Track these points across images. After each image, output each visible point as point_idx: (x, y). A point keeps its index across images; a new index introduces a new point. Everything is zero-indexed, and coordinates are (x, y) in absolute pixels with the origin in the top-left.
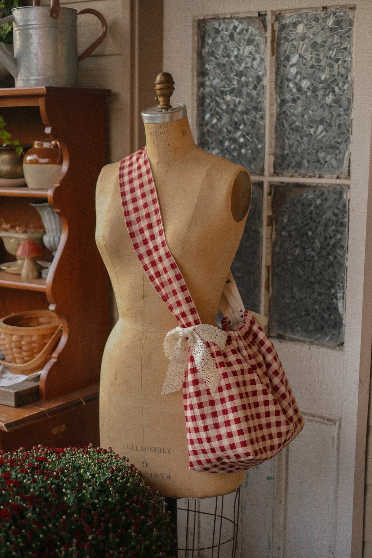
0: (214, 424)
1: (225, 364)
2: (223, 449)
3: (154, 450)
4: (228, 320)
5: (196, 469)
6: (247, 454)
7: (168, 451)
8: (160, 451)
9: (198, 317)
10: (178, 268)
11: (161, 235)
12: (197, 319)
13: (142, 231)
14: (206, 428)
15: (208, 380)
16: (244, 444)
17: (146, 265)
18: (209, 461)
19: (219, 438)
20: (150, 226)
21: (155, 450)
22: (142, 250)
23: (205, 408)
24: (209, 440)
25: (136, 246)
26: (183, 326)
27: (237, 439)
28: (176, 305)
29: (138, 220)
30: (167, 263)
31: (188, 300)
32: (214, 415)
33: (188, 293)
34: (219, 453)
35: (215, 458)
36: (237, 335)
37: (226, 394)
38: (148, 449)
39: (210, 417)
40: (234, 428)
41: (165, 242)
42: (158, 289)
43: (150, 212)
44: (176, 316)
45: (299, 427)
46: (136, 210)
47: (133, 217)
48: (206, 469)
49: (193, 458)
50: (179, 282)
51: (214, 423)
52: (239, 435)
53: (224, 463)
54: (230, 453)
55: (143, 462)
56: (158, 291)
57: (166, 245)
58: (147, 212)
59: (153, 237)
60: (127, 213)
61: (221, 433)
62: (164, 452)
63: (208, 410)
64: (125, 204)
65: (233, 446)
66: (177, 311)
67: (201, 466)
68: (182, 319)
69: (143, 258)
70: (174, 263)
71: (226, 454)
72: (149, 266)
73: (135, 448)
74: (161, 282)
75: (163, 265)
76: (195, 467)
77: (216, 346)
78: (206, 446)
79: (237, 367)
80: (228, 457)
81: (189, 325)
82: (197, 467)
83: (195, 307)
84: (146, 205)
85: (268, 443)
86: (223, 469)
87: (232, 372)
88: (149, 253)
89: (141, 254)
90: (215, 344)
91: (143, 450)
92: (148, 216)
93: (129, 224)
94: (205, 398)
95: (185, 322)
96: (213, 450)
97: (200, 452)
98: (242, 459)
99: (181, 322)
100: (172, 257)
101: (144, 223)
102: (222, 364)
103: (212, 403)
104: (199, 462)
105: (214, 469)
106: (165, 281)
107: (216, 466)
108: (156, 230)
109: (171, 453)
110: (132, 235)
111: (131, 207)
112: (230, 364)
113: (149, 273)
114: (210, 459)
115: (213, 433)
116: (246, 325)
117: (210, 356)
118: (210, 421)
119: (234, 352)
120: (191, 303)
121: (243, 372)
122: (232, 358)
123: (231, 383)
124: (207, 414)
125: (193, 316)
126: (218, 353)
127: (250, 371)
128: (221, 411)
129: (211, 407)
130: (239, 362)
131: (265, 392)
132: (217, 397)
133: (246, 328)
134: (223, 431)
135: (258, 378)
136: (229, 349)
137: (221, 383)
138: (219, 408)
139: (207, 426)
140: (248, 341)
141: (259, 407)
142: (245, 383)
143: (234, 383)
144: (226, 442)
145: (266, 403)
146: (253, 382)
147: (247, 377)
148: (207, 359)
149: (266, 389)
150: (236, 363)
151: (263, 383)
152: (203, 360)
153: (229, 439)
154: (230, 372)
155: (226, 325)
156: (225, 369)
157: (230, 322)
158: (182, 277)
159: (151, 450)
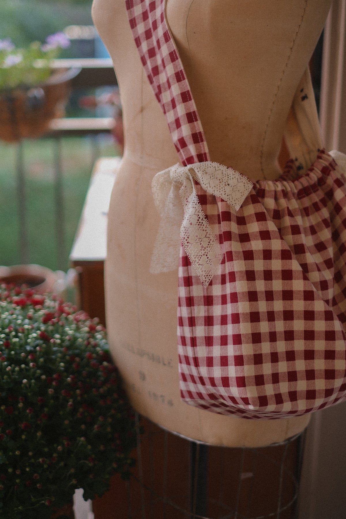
0: (205, 337)
2: (212, 381)
4: (297, 164)
6: (246, 401)
7: (169, 363)
8: (159, 361)
9: (205, 147)
12: (203, 152)
14: (194, 342)
15: (197, 261)
16: (241, 382)
17: (144, 56)
18: (200, 395)
19: (210, 362)
23: (196, 307)
24: (196, 362)
25: (133, 23)
26: (184, 164)
27: (232, 371)
28: (175, 126)
30: (165, 51)
31: (191, 118)
32: (209, 321)
33: (192, 105)
34: (210, 388)
35: (207, 394)
36: (280, 188)
37: (229, 288)
38: (144, 355)
39: (201, 325)
40: (231, 350)
42: (159, 97)
49: (183, 386)
50: (179, 85)
51: (207, 335)
52: (236, 365)
53: (224, 405)
54: (222, 390)
55: (140, 371)
61: (214, 356)
62: (164, 364)
63: (200, 311)
65: (225, 382)
66: (176, 136)
67: (193, 399)
68: (182, 151)
69: (140, 44)
71: (218, 391)
72: (147, 57)
73: (131, 348)
74: (158, 84)
75: (161, 54)
76: (187, 400)
77: (223, 203)
78: (194, 371)
79: (257, 245)
80: (222, 397)
81: (190, 160)
83: (202, 130)
85: (302, 385)
86: (231, 412)
87: (244, 252)
88: (148, 34)
89: (139, 37)
90: (222, 200)
91: (139, 354)
94: (197, 291)
95: (185, 155)
96: (202, 381)
97: (188, 378)
98: (243, 406)
99: (181, 154)
100: (172, 40)
102: (226, 237)
103: (209, 301)
104: (190, 394)
105: (218, 410)
106: (164, 83)
107: (215, 406)
109: (172, 367)
110: (130, 4)
113: (147, 69)
114: (201, 393)
115: (202, 352)
116: (312, 174)
117: (204, 219)
118: (200, 331)
119: (260, 217)
120: (195, 123)
121: (267, 255)
122: (254, 227)
123: (237, 272)
124: (198, 317)
125: (196, 147)
126: (226, 216)
127: (285, 255)
128: (219, 316)
129: (206, 307)
130: (265, 235)
131: (309, 296)
132: (217, 291)
133: (311, 179)
134: (217, 351)
135: (300, 268)
136: (251, 210)
137: (224, 269)
138: (217, 310)
139: (195, 337)
140: (307, 202)
141: (292, 319)
142: (268, 275)
143: (241, 272)
144: (217, 372)
145: (309, 315)
146: (287, 275)
147: (276, 265)
148: (199, 223)
149: (314, 289)
150: (259, 237)
151: (309, 280)
152: (191, 224)
153: (222, 367)
154: (239, 252)
155: (289, 172)
156: (232, 245)
157: (300, 168)
158: (185, 77)
159: (148, 357)
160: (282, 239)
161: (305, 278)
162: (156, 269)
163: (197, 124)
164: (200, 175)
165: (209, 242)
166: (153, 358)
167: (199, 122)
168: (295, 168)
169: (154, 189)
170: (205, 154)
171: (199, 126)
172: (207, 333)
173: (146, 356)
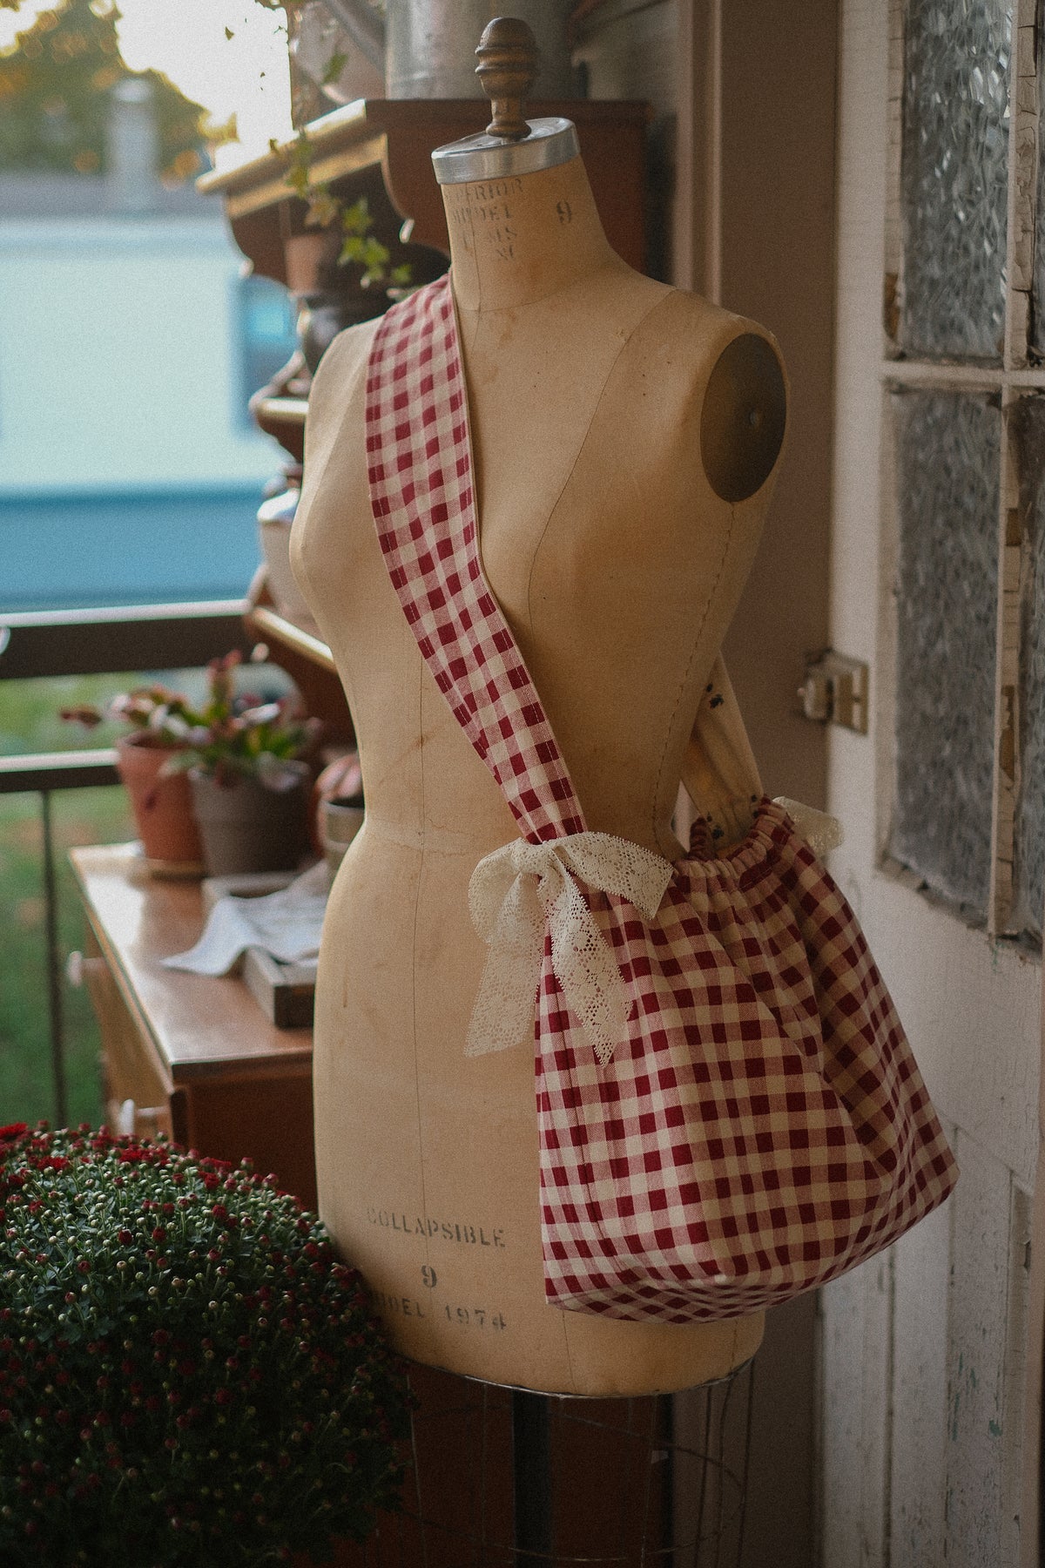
0: (611, 1161)
1: (655, 967)
2: (634, 1243)
3: (455, 1235)
4: (713, 827)
5: (566, 1303)
6: (710, 1268)
7: (496, 1238)
8: (471, 1239)
9: (576, 808)
10: (516, 647)
11: (468, 540)
12: (573, 815)
13: (416, 530)
14: (586, 1174)
15: (591, 1016)
16: (698, 1233)
17: (427, 639)
18: (598, 1280)
19: (626, 1207)
20: (440, 513)
21: (458, 1233)
22: (417, 589)
23: (585, 1107)
24: (595, 1212)
25: (399, 578)
26: (533, 839)
27: (678, 1216)
28: (510, 769)
29: (409, 494)
30: (483, 630)
31: (545, 753)
32: (615, 1130)
33: (546, 730)
34: (627, 1258)
35: (617, 1274)
36: (713, 873)
37: (652, 1063)
38: (436, 1230)
39: (599, 1138)
40: (671, 1177)
41: (479, 563)
42: (462, 716)
43: (443, 467)
44: (510, 803)
45: (934, 1186)
46: (405, 461)
47: (394, 484)
48: (598, 1307)
49: (553, 1269)
50: (519, 695)
51: (613, 1157)
53: (649, 1292)
54: (657, 1258)
55: (424, 1267)
56: (463, 724)
57: (482, 574)
58: (434, 469)
59: (446, 548)
60: (377, 474)
61: (633, 1194)
62: (484, 1243)
63: (594, 1114)
64: (374, 443)
65: (665, 1238)
66: (513, 789)
67: (577, 1294)
68: (527, 816)
69: (418, 617)
70: (504, 631)
71: (647, 1261)
72: (435, 641)
73: (399, 1223)
74: (466, 692)
75: (472, 637)
76: (562, 1297)
77: (629, 907)
78: (588, 1231)
79: (695, 979)
80: (654, 1273)
81: (547, 832)
82: (565, 1296)
84: (433, 447)
85: (795, 1234)
86: (652, 1310)
87: (676, 993)
88: (436, 600)
89: (413, 604)
90: (624, 901)
91: (422, 1232)
92: (437, 480)
93: (381, 507)
94: (585, 1076)
95: (535, 823)
96: (608, 1247)
97: (571, 1249)
98: (697, 1283)
99: (524, 822)
100: (498, 611)
101: (423, 504)
102: (641, 967)
103: (610, 1092)
104: (572, 1283)
105: (626, 1309)
106: (479, 691)
107: (625, 1299)
108: (457, 523)
109: (502, 1245)
110: (389, 542)
111: (390, 453)
112: (671, 968)
113: (435, 665)
114: (601, 1276)
115: (606, 1190)
116: (756, 844)
117: (599, 938)
118: (599, 1151)
119: (692, 927)
120: (555, 762)
121: (715, 995)
122: (684, 948)
123: (669, 1030)
124: (591, 1125)
125: (559, 806)
126: (635, 930)
127: (744, 994)
128: (635, 1119)
129: (607, 1104)
130: (705, 960)
131: (792, 1066)
132: (625, 1072)
133: (756, 851)
134: (638, 1184)
135: (771, 1017)
136: (673, 917)
137: (638, 1028)
138: (630, 1108)
139: (590, 1165)
140: (757, 895)
141: (768, 1112)
142: (719, 1033)
143: (676, 1030)
144: (644, 1223)
145: (796, 1102)
146: (751, 1030)
147: (731, 1013)
148: (590, 946)
149: (800, 1054)
150: (696, 964)
151: (787, 1036)
152: (576, 949)
153: (654, 1212)
154: (667, 994)
155: (701, 842)
156: (651, 983)
157: (717, 834)
158: (530, 679)
159: (446, 1233)
160: (734, 965)
161: (783, 1034)
162: (478, 1046)
163: (558, 763)
164: (576, 858)
165: (610, 981)
166: (457, 1234)
167: (561, 760)
168: (709, 834)
169: (472, 892)
170: (577, 818)
171: (561, 768)
172: (613, 1154)
173: (440, 1231)
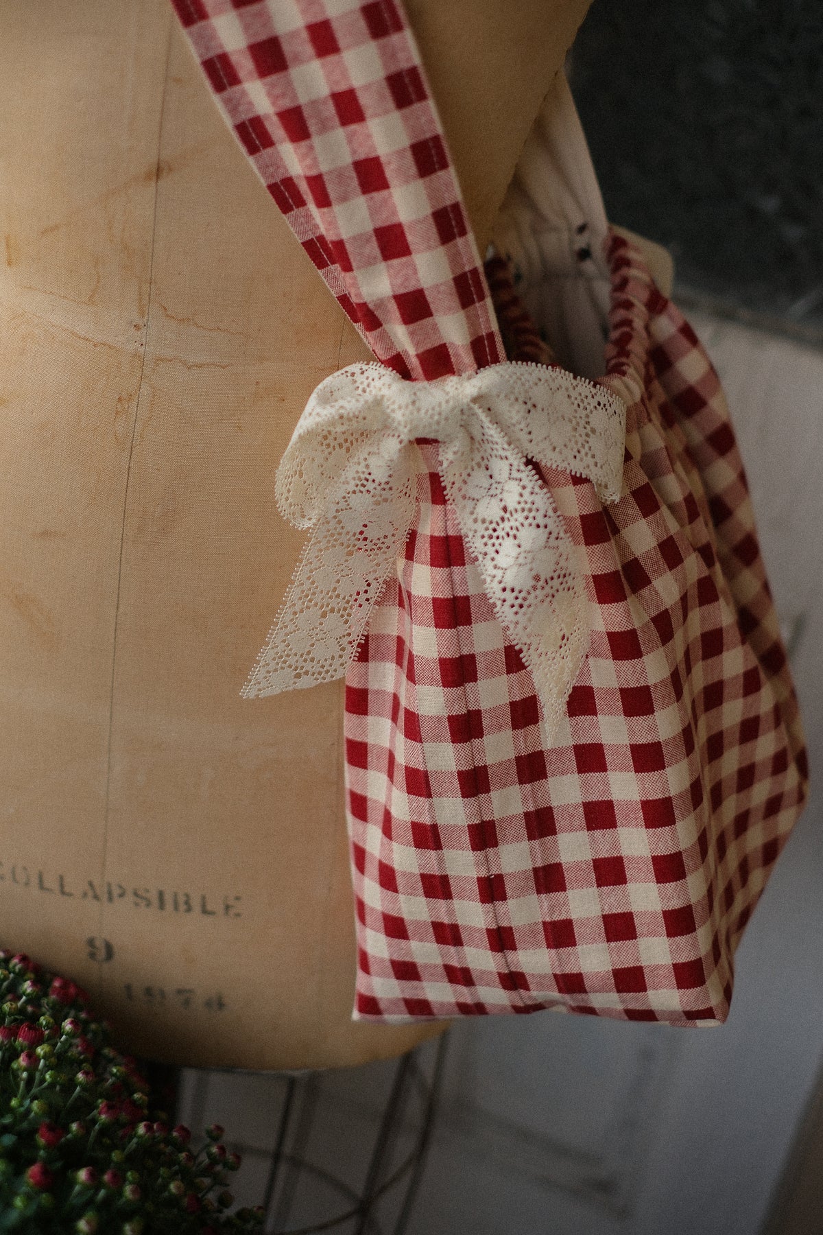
0: (536, 870)
1: (625, 583)
2: (570, 982)
3: (155, 901)
4: (513, 270)
6: (698, 1015)
7: (227, 908)
8: (182, 907)
9: (489, 318)
12: (484, 332)
14: (492, 889)
16: (689, 974)
19: (560, 934)
21: (161, 901)
23: (494, 794)
24: (501, 939)
26: (398, 365)
27: (656, 951)
28: (373, 248)
31: (447, 225)
32: (541, 824)
33: (451, 186)
34: (543, 995)
35: (512, 1005)
38: (121, 895)
39: (518, 839)
40: (645, 897)
42: (255, 138)
49: (383, 987)
50: (406, 119)
51: (539, 864)
52: (669, 935)
54: (606, 1000)
55: (92, 940)
56: (253, 150)
61: (574, 916)
62: (205, 911)
63: (508, 802)
65: (629, 979)
66: (375, 283)
68: (398, 328)
71: (585, 1000)
73: (52, 883)
74: (282, 101)
76: (388, 1017)
77: (584, 488)
78: (479, 959)
79: (666, 589)
80: (586, 1010)
83: (479, 264)
87: (653, 620)
90: (576, 480)
91: (96, 897)
95: (416, 343)
96: (513, 981)
97: (432, 974)
99: (386, 339)
103: (532, 768)
104: (418, 1006)
106: (314, 103)
109: (238, 915)
112: (638, 578)
113: (205, 40)
114: (479, 1005)
115: (525, 910)
118: (515, 856)
120: (460, 241)
121: (685, 607)
122: (643, 537)
123: (655, 685)
124: (502, 820)
125: (465, 316)
128: (576, 806)
129: (527, 785)
130: (670, 553)
131: (751, 682)
134: (583, 903)
135: (733, 618)
138: (565, 791)
139: (498, 877)
141: (721, 754)
142: (689, 661)
144: (594, 959)
147: (694, 624)
148: (558, 571)
150: (663, 563)
152: (537, 577)
153: (612, 943)
154: (647, 627)
156: (628, 613)
158: (428, 91)
159: (139, 900)
163: (467, 243)
166: (159, 902)
170: (490, 336)
171: (470, 251)
172: (538, 859)
173: (130, 897)
